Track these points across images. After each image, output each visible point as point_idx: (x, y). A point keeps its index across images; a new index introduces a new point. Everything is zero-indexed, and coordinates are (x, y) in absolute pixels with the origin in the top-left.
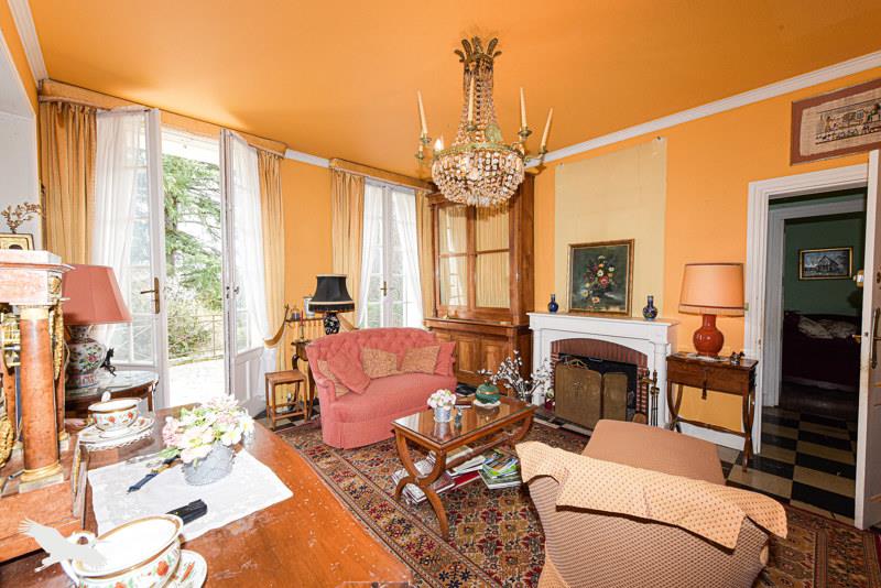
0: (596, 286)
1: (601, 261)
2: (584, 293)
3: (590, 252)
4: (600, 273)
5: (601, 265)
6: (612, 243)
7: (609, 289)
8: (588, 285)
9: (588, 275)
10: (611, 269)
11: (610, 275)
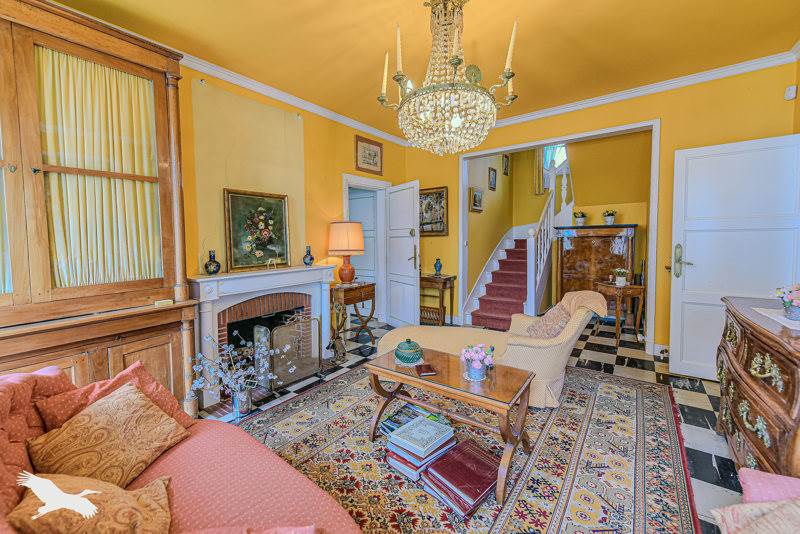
0: (258, 239)
1: (261, 213)
2: (246, 247)
3: (250, 201)
4: (262, 225)
5: (262, 217)
6: (270, 196)
7: (270, 241)
8: (250, 238)
9: (249, 227)
10: (271, 222)
11: (270, 228)
